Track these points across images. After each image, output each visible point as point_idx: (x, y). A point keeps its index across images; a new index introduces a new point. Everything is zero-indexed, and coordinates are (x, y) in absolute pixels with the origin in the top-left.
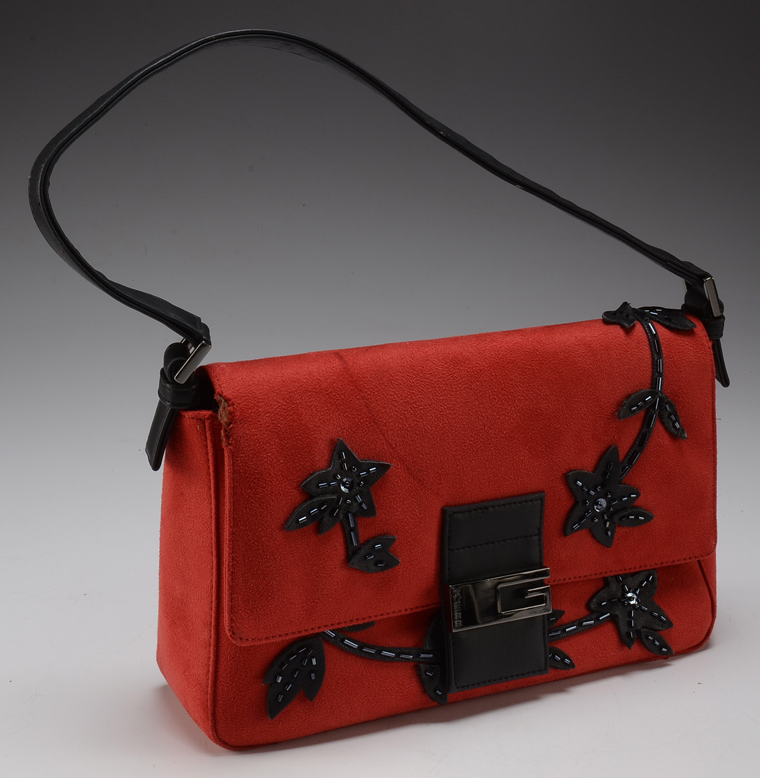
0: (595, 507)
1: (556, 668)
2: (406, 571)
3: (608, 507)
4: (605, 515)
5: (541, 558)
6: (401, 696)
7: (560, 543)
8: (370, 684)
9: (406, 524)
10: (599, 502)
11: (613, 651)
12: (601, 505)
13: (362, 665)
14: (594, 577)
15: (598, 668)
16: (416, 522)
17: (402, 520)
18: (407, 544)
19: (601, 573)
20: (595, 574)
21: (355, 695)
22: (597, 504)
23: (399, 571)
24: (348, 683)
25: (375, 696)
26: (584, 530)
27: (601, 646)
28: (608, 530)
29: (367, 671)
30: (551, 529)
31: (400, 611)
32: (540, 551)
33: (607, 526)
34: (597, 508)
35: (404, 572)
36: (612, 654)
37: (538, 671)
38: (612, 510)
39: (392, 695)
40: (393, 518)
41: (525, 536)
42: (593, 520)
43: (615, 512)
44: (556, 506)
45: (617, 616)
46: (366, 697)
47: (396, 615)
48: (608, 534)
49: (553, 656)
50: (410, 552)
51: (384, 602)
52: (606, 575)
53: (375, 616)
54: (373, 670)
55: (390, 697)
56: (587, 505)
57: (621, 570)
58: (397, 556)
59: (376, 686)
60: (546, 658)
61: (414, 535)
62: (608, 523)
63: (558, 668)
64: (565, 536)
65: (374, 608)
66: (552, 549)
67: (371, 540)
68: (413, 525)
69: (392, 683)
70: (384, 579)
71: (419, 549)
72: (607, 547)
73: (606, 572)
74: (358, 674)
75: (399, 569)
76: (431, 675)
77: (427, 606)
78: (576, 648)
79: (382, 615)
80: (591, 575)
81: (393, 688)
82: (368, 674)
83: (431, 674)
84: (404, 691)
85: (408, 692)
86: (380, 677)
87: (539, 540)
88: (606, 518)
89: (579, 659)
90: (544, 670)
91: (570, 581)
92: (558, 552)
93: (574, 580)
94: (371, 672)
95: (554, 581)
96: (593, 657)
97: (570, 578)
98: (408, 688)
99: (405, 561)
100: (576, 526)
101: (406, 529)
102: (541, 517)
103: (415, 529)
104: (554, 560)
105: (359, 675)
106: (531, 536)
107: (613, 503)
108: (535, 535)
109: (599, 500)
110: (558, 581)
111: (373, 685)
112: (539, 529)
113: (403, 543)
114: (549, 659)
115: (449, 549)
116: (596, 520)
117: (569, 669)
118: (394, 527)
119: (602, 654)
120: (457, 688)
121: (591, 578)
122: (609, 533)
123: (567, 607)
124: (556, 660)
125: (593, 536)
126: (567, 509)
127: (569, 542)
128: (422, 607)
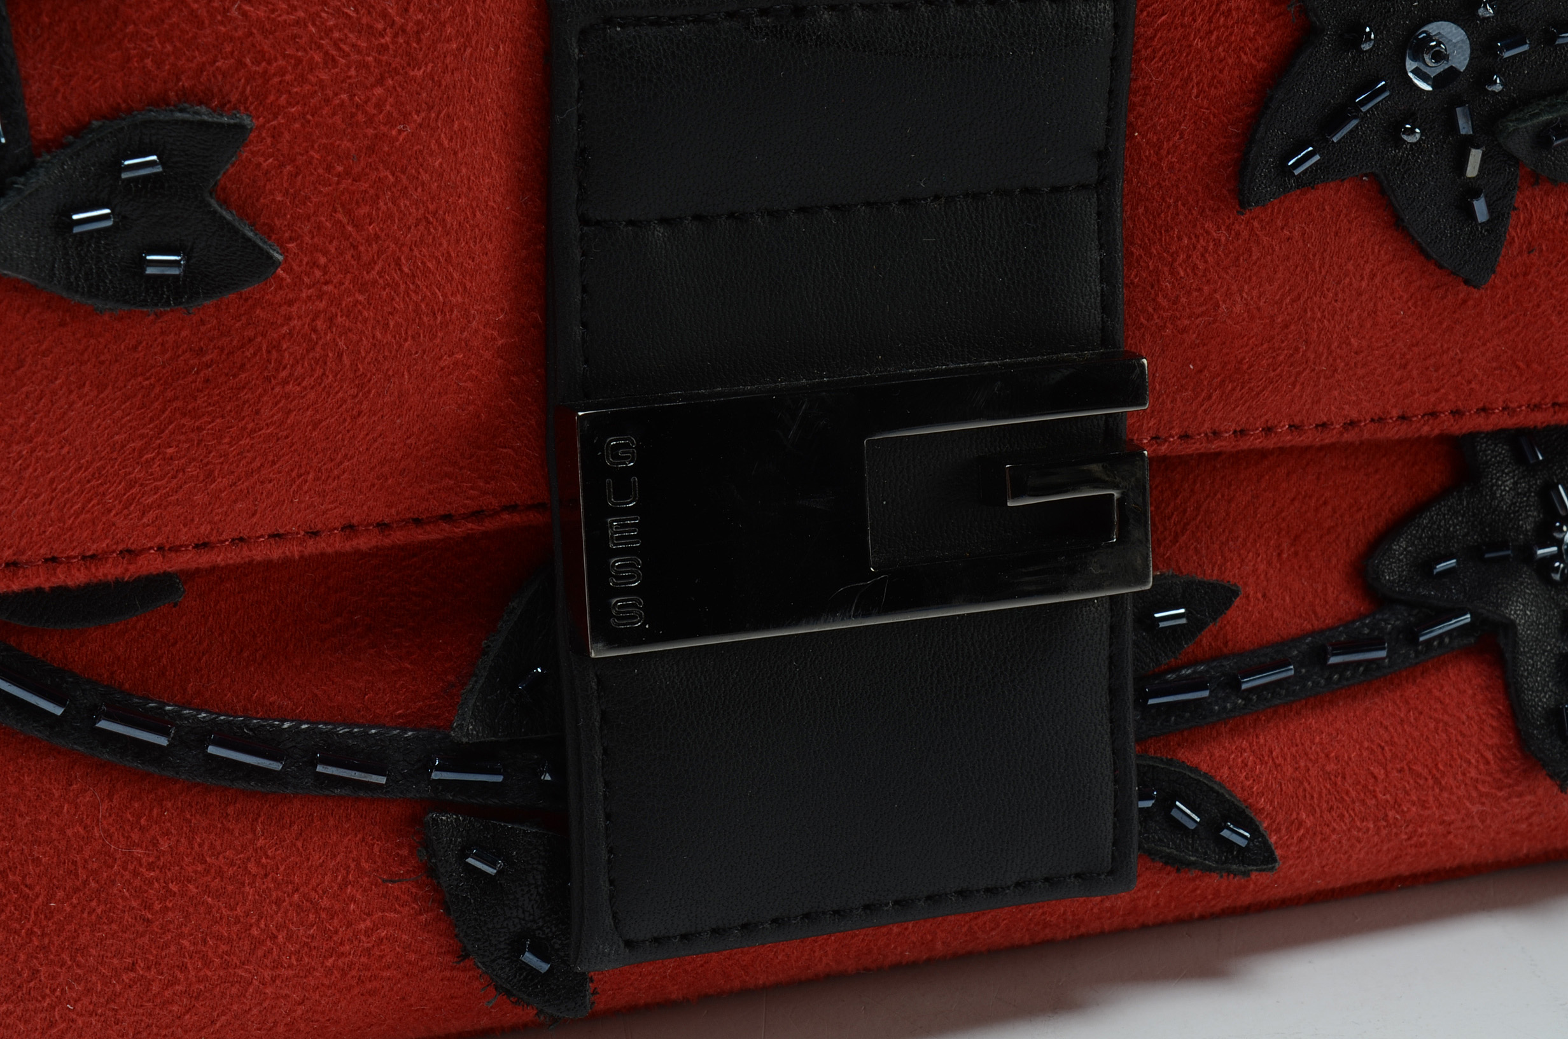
0: (1410, 65)
1: (1177, 864)
2: (331, 319)
3: (1480, 72)
4: (1459, 110)
5: (1107, 307)
6: (329, 972)
7: (1217, 243)
8: (149, 907)
9: (318, 58)
10: (1429, 38)
11: (1481, 795)
12: (1439, 56)
13: (103, 807)
14: (1394, 432)
15: (1403, 869)
16: (384, 48)
17: (295, 30)
18: (329, 168)
19: (1434, 414)
20: (1403, 418)
21: (65, 956)
22: (1420, 48)
23: (289, 318)
24: (26, 898)
25: (183, 968)
26: (1347, 185)
27: (1418, 768)
28: (1473, 190)
29: (135, 837)
30: (1171, 167)
31: (315, 534)
32: (1107, 272)
33: (1472, 170)
34: (1416, 72)
35: (320, 324)
36: (1475, 809)
37: (1077, 876)
38: (1498, 88)
39: (277, 965)
40: (234, 12)
41: (1026, 190)
42: (1394, 132)
43: (1512, 105)
44: (1198, 43)
45: (1509, 627)
46: (132, 968)
47: (293, 550)
48: (1471, 214)
49: (1165, 804)
50: (349, 213)
51: (210, 476)
52: (1457, 428)
53: (160, 548)
54: (167, 833)
55: (267, 974)
56: (1366, 47)
57: (1537, 407)
58: (269, 231)
59: (187, 916)
60: (1121, 815)
61: (370, 120)
62: (1475, 157)
63: (1190, 865)
64: (1243, 204)
65: (150, 507)
66: (1173, 272)
67: (96, 124)
68: (362, 65)
69: (278, 902)
70: (201, 352)
71: (405, 202)
72: (1467, 282)
73: (1457, 413)
74: (80, 851)
75: (290, 303)
76: (492, 871)
77: (477, 515)
78: (1289, 770)
79: (203, 546)
80: (1381, 419)
81: (279, 928)
82: (138, 852)
83: (493, 864)
84: (347, 948)
85: (368, 952)
86: (207, 872)
87: (1104, 215)
88: (1465, 127)
89: (1301, 824)
90: (1111, 873)
91: (1271, 443)
92: (1206, 289)
93: (1289, 440)
94: (155, 843)
95: (1185, 437)
96: (1376, 820)
97: (1268, 430)
98: (368, 933)
99: (323, 260)
100: (1304, 162)
101: (321, 84)
102: (1111, 92)
103: (379, 91)
104: (1184, 330)
105: (87, 852)
106: (1055, 189)
107: (1507, 54)
108: (1082, 187)
109: (1433, 28)
110: (1209, 441)
111: (165, 910)
112: (1101, 155)
113: (300, 160)
114: (1135, 815)
115: (584, 221)
116: (1411, 132)
117: (1246, 874)
118: (240, 63)
119: (1424, 805)
120: (629, 944)
121: (1380, 436)
122: (1480, 208)
123: (1255, 571)
124: (1178, 826)
125: (1396, 223)
126: (1261, 66)
127: (1265, 240)
128: (447, 518)
